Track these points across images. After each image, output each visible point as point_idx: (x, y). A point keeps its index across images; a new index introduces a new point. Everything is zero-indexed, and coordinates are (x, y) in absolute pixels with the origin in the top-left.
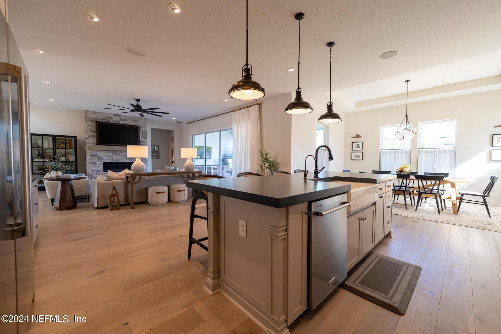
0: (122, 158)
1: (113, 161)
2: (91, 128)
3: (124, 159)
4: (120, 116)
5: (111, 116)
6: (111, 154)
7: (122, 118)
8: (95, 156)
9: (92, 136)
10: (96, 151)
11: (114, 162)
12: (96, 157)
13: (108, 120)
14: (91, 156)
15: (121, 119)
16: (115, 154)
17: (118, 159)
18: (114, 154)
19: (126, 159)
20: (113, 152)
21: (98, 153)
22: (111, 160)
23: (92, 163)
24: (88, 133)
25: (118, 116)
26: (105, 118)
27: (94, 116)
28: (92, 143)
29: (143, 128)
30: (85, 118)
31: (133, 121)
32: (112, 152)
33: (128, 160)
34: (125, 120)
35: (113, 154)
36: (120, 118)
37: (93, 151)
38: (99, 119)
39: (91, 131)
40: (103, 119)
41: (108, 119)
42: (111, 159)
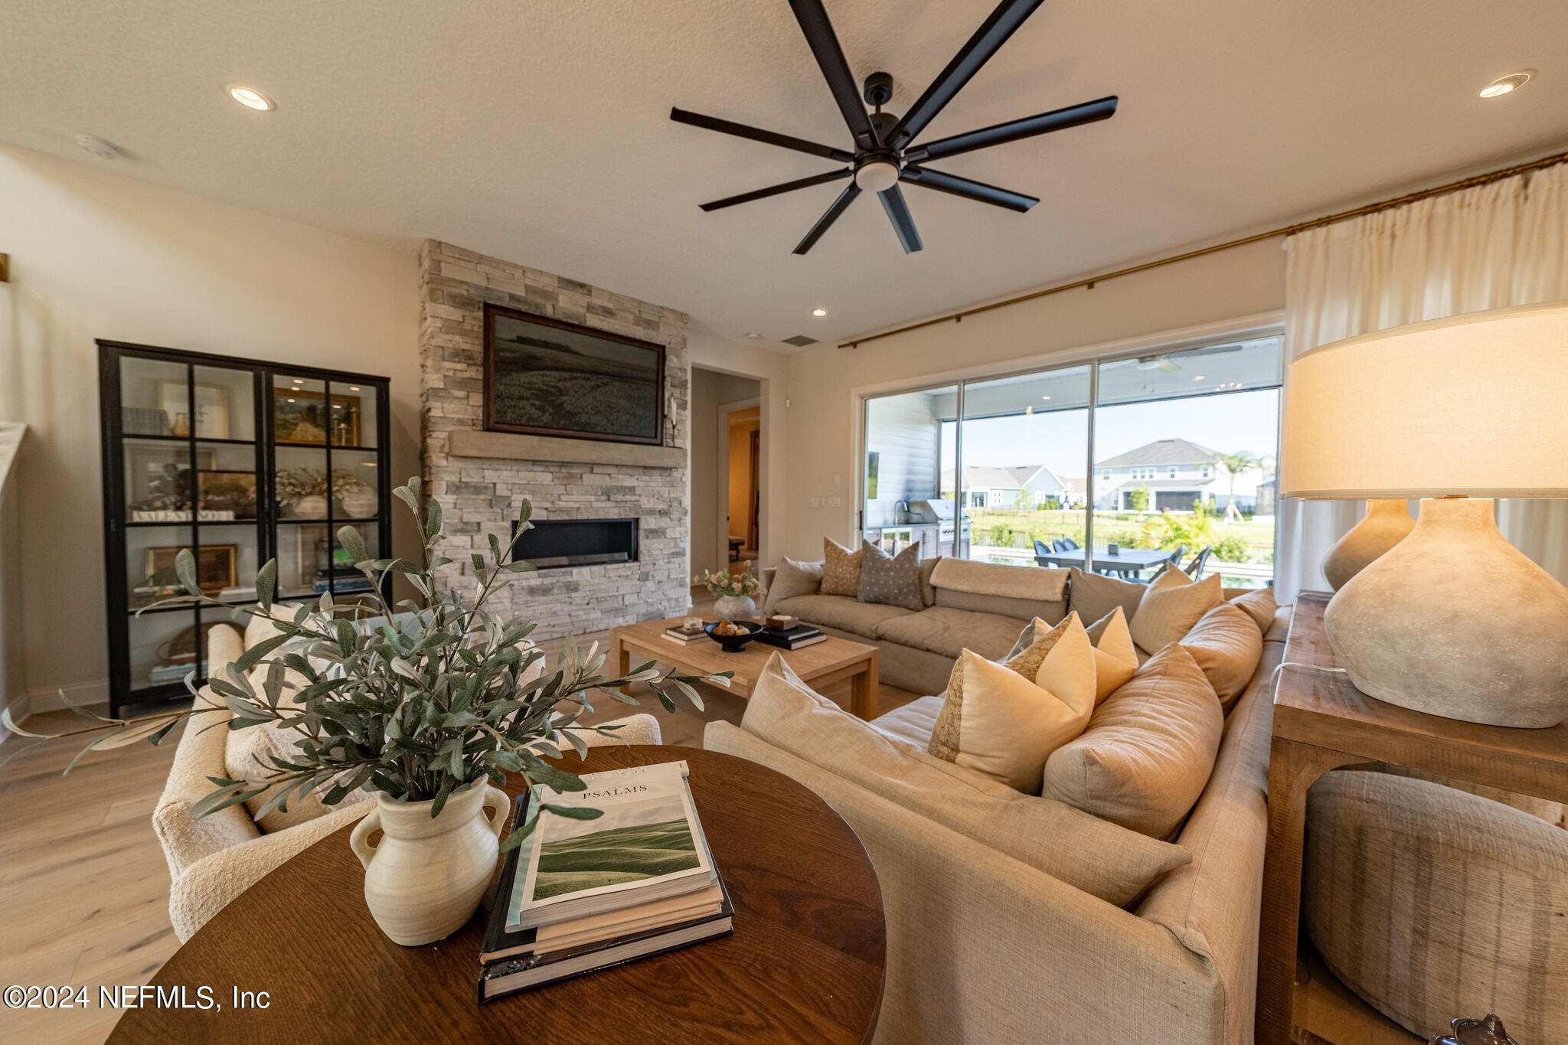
0: (593, 498)
1: (554, 517)
2: (458, 338)
3: (603, 505)
4: (586, 291)
5: (550, 285)
6: (545, 478)
7: (597, 301)
8: (477, 490)
9: (462, 384)
10: (479, 463)
11: (559, 518)
12: (482, 497)
13: (536, 306)
14: (457, 488)
15: (590, 309)
16: (565, 482)
17: (577, 505)
18: (558, 478)
19: (609, 504)
20: (556, 469)
21: (490, 476)
22: (546, 509)
23: (460, 526)
24: (447, 365)
25: (581, 290)
26: (521, 292)
27: (475, 277)
28: (461, 422)
29: (675, 359)
30: (430, 281)
31: (639, 321)
32: (552, 469)
33: (616, 510)
34: (608, 312)
35: (556, 481)
36: (588, 298)
37: (470, 465)
38: (500, 298)
39: (458, 355)
40: (513, 297)
41: (538, 299)
42: (547, 505)
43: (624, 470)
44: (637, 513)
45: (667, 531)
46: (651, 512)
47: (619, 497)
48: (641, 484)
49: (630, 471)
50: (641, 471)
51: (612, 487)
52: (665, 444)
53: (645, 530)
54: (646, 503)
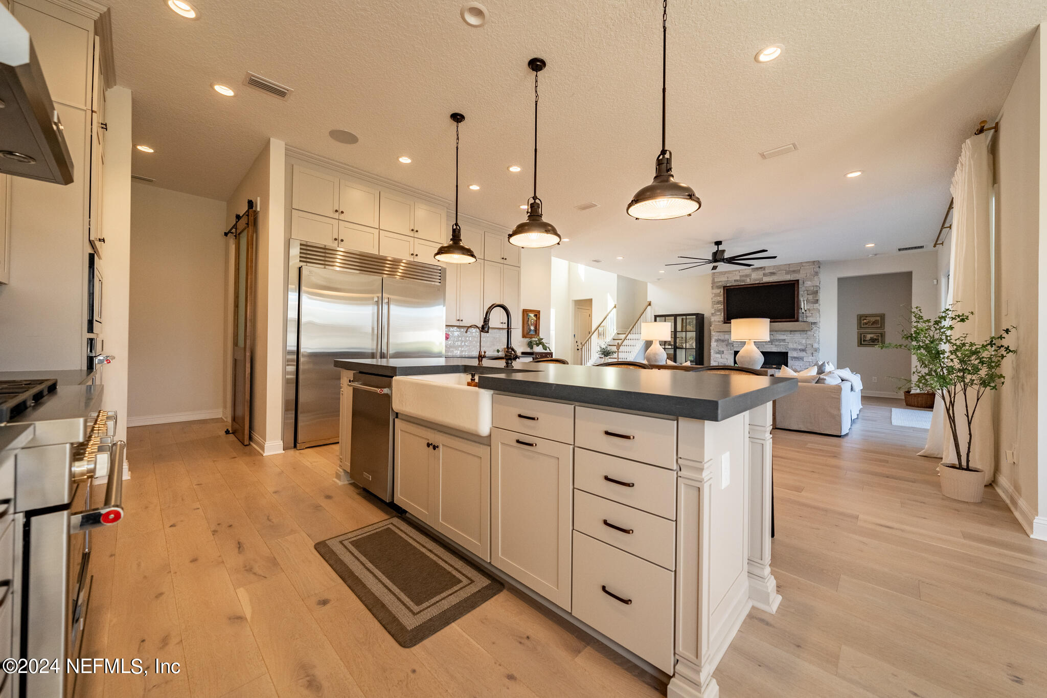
2: (719, 298)
3: (769, 346)
4: (763, 269)
7: (767, 271)
8: (723, 341)
9: (719, 310)
10: (723, 333)
12: (724, 343)
13: (743, 281)
14: (717, 341)
15: (765, 275)
19: (772, 346)
23: (718, 352)
24: (715, 306)
25: (761, 270)
26: (738, 278)
28: (719, 321)
29: (809, 283)
30: (712, 284)
31: (788, 273)
33: (776, 348)
34: (772, 274)
36: (764, 272)
37: (721, 334)
39: (718, 303)
41: (744, 278)
43: (779, 333)
44: (787, 350)
45: (804, 358)
46: (795, 350)
47: (777, 343)
48: (788, 338)
49: (783, 333)
50: (789, 333)
51: (774, 339)
52: (800, 319)
53: (791, 357)
54: (791, 346)
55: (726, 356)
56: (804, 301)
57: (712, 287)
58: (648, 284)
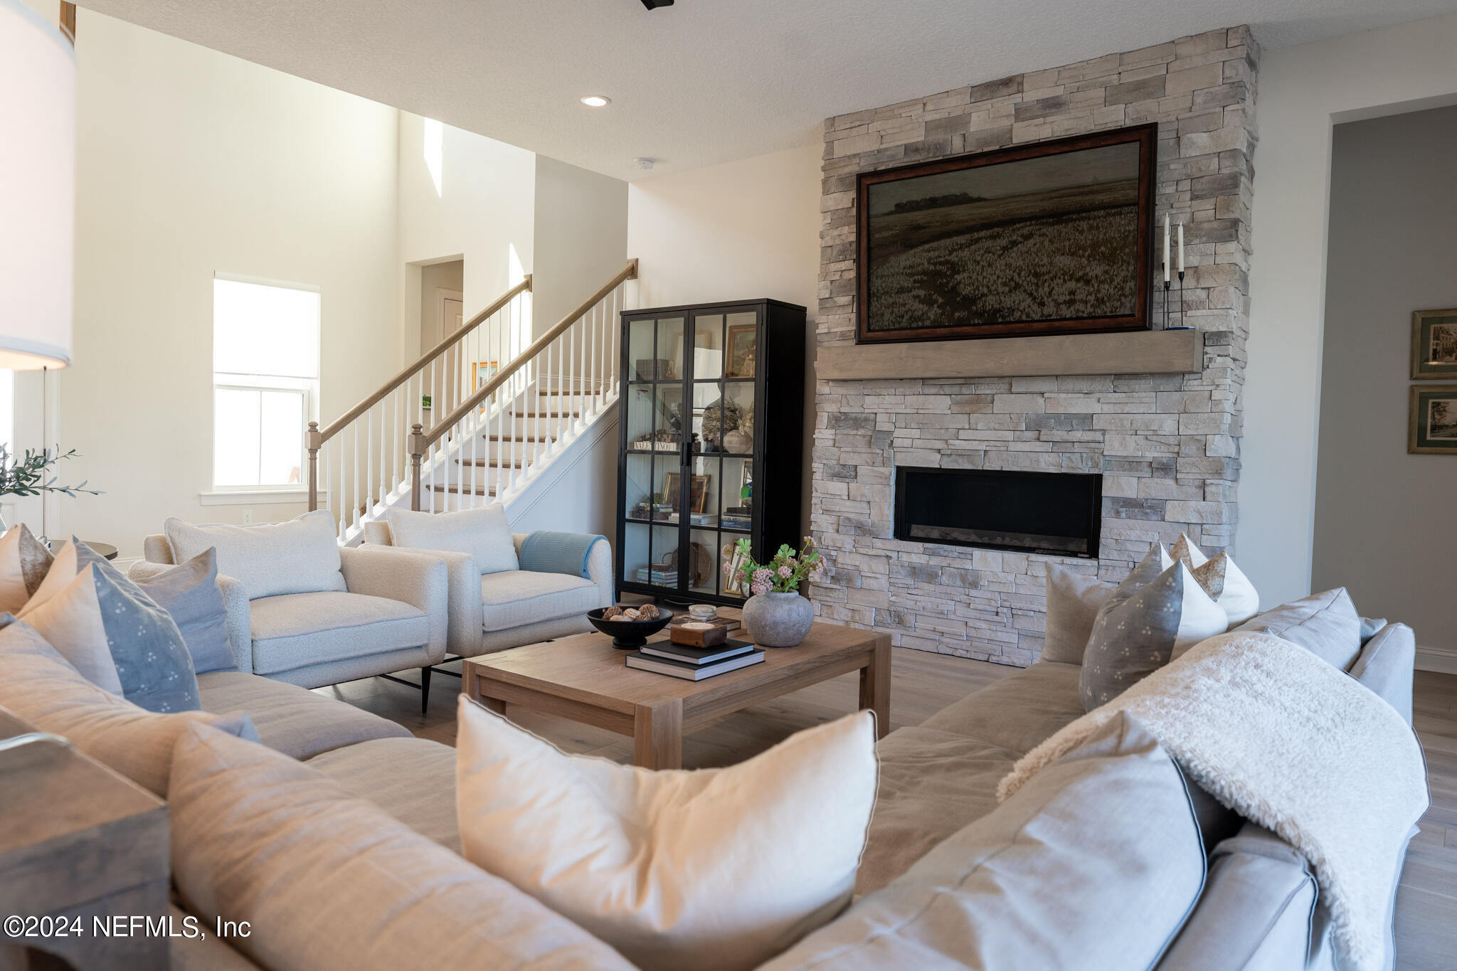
0: (1009, 436)
1: (948, 464)
3: (1026, 447)
4: (1014, 88)
5: (952, 107)
6: (939, 403)
7: (1031, 95)
8: (857, 422)
10: (860, 388)
11: (957, 467)
12: (861, 432)
13: (939, 146)
14: (838, 421)
15: (1021, 113)
16: (968, 409)
17: (983, 447)
18: (958, 403)
19: (1037, 446)
20: (955, 390)
21: (871, 403)
22: (939, 451)
23: (837, 469)
24: (834, 267)
25: (1005, 91)
26: (918, 136)
30: (824, 169)
31: (1115, 95)
32: (947, 390)
33: (1052, 458)
34: (1053, 105)
35: (955, 409)
36: (1017, 98)
38: (893, 158)
40: (909, 149)
41: (939, 137)
42: (939, 445)
43: (1069, 384)
44: (1096, 465)
45: (1169, 505)
46: (1131, 464)
47: (1060, 435)
48: (1106, 408)
49: (1084, 385)
50: (1108, 384)
51: (1048, 416)
52: (1157, 317)
53: (1115, 500)
54: (1115, 446)
55: (866, 490)
56: (1174, 228)
57: (825, 182)
58: (630, 184)
